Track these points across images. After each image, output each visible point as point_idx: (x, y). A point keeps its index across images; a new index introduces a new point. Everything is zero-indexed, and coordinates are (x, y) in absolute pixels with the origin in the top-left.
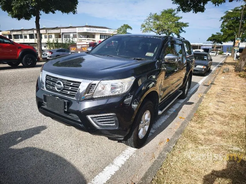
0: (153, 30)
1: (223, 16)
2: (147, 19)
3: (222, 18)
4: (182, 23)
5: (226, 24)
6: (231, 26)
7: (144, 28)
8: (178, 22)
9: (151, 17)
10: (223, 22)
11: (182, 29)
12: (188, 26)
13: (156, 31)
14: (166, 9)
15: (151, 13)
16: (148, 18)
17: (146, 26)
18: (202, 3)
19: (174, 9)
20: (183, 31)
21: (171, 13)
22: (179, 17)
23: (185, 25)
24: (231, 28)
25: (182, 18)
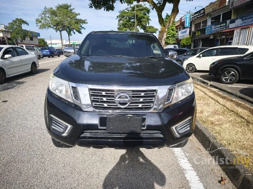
0: (51, 26)
1: (118, 15)
2: (42, 14)
3: (118, 17)
4: (81, 20)
5: (121, 22)
6: (126, 24)
7: (40, 24)
8: (76, 19)
9: (46, 11)
10: (119, 20)
11: (81, 26)
12: (87, 23)
13: (55, 27)
14: (61, 4)
15: (46, 7)
16: (42, 12)
17: (43, 21)
18: (111, 2)
19: (69, 5)
20: (83, 28)
21: (67, 8)
22: (76, 13)
23: (84, 22)
24: (127, 26)
25: (79, 14)
